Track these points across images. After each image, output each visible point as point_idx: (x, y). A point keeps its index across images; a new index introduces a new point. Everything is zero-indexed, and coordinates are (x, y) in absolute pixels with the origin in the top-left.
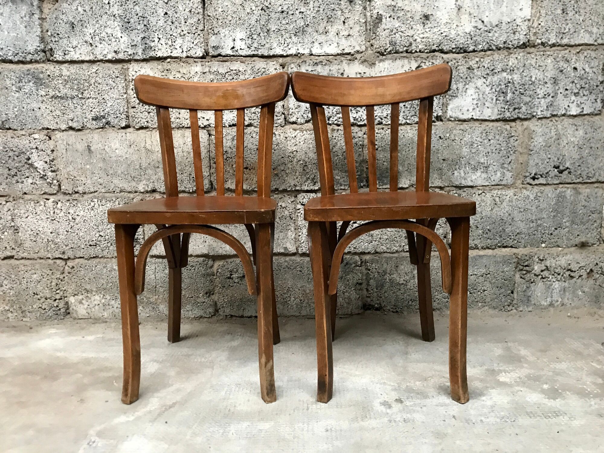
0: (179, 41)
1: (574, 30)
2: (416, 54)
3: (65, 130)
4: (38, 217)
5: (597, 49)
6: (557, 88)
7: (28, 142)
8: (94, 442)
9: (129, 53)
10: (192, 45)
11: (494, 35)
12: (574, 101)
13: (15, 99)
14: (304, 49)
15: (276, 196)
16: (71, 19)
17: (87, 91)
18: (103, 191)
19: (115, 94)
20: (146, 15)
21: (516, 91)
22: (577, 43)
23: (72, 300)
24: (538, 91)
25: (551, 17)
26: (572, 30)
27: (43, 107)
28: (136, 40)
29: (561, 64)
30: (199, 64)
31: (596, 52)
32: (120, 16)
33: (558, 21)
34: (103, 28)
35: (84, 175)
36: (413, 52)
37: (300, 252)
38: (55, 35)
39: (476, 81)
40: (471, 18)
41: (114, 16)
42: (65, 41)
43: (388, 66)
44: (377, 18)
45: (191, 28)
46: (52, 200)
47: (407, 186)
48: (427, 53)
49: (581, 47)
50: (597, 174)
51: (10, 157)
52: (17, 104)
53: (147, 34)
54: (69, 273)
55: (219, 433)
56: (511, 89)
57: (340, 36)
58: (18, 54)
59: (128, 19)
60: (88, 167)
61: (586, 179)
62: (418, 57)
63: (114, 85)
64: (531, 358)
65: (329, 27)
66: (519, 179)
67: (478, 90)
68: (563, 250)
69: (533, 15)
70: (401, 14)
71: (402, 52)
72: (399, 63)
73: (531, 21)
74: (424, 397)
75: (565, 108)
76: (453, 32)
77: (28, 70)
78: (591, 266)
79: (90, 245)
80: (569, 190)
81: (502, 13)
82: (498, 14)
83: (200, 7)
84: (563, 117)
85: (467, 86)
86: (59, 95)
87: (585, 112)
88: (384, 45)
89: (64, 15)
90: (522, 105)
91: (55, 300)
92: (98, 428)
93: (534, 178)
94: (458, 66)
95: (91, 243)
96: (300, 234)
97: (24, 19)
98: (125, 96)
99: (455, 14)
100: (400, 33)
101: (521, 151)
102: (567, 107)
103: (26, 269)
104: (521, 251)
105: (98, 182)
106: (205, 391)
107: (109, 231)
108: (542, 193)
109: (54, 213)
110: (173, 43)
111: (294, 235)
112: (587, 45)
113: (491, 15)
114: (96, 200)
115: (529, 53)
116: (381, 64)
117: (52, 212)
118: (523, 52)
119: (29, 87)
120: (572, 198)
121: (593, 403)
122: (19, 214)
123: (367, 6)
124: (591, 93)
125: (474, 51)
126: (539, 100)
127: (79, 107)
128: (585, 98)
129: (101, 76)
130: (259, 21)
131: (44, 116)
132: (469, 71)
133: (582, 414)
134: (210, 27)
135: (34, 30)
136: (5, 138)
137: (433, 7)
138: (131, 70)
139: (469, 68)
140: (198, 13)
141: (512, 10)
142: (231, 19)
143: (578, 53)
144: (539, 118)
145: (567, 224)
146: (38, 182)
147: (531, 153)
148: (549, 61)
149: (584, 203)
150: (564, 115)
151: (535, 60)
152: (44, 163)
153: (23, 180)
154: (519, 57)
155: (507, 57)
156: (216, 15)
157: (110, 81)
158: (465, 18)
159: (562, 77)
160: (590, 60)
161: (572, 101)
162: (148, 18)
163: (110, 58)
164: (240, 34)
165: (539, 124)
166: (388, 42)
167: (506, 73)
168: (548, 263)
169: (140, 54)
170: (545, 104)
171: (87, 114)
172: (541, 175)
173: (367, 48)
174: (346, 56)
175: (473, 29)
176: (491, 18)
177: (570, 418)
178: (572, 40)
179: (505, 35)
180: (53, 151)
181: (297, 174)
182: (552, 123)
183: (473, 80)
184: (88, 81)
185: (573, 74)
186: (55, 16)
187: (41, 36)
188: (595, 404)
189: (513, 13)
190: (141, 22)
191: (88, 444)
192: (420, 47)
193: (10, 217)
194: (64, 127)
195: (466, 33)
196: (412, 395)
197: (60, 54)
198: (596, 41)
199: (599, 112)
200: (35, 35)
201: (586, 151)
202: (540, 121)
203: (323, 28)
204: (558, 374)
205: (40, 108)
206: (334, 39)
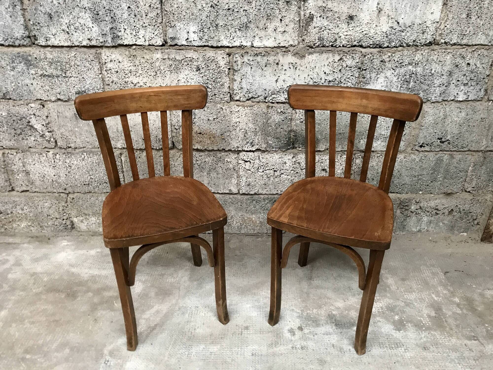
0: (142, 32)
1: (473, 33)
2: (340, 48)
3: (55, 101)
4: (43, 165)
5: (490, 48)
6: (451, 79)
7: (26, 109)
8: (108, 361)
9: (101, 41)
10: (153, 36)
11: (406, 35)
12: (463, 90)
13: (11, 76)
14: (247, 42)
15: (223, 154)
16: (48, 10)
17: (69, 72)
18: (90, 147)
19: (92, 74)
20: (112, 8)
21: (418, 80)
22: (474, 43)
23: (75, 220)
24: (435, 81)
25: (456, 20)
26: (472, 33)
27: (35, 82)
28: (105, 30)
29: (458, 60)
30: (160, 52)
31: (489, 51)
32: (90, 9)
33: (462, 24)
34: (76, 18)
35: (74, 135)
36: (337, 46)
37: (241, 193)
38: (37, 24)
39: (386, 72)
40: (389, 19)
41: (85, 8)
42: (45, 29)
43: (316, 58)
44: (309, 17)
45: (151, 21)
46: (51, 152)
47: (323, 150)
48: (349, 47)
49: (476, 47)
50: (470, 145)
51: (14, 120)
52: (13, 80)
53: (114, 25)
54: (71, 202)
55: (186, 354)
56: (414, 79)
57: (277, 31)
58: (8, 39)
59: (97, 12)
60: (77, 129)
61: (461, 148)
62: (341, 51)
63: (91, 67)
64: (393, 288)
65: (268, 24)
66: (410, 147)
67: (387, 79)
68: (434, 196)
69: (441, 19)
70: (330, 14)
71: (328, 47)
72: (325, 56)
73: (439, 23)
74: (317, 325)
75: (454, 95)
76: (372, 31)
77: (18, 53)
78: (452, 207)
79: (85, 185)
80: (446, 155)
81: (415, 17)
82: (412, 16)
83: (158, 3)
84: (452, 102)
85: (378, 76)
86: (47, 74)
87: (469, 99)
88: (314, 40)
89: (42, 7)
90: (420, 92)
91: (64, 219)
92: (109, 348)
93: (421, 146)
94: (374, 59)
95: (85, 183)
96: (241, 181)
97: (9, 10)
98: (100, 76)
99: (376, 16)
100: (328, 31)
101: (415, 127)
102: (456, 94)
103: (39, 199)
104: (403, 196)
105: (86, 141)
106: (175, 313)
107: (97, 175)
108: (425, 157)
109: (54, 162)
110: (137, 33)
111: (236, 182)
112: (482, 45)
113: (406, 18)
114: (85, 154)
115: (433, 50)
116: (310, 56)
117: (53, 161)
118: (428, 49)
119: (21, 67)
120: (447, 161)
121: (423, 336)
122: (28, 162)
123: (302, 6)
124: (478, 84)
125: (388, 47)
126: (435, 88)
127: (64, 83)
128: (472, 88)
129: (79, 59)
130: (209, 17)
131: (37, 90)
132: (382, 63)
133: (414, 346)
134: (168, 21)
135: (18, 19)
136: (8, 106)
137: (358, 9)
138: (103, 55)
139: (382, 61)
140: (157, 8)
141: (424, 13)
142: (185, 14)
143: (473, 51)
144: (432, 102)
145: (441, 179)
146: (39, 140)
147: (422, 128)
148: (449, 58)
149: (455, 165)
150: (452, 100)
151: (437, 56)
152: (41, 126)
153: (27, 138)
154: (424, 54)
155: (414, 53)
156: (172, 10)
157: (87, 64)
158: (384, 19)
159: (457, 70)
160: (482, 57)
161: (461, 90)
162: (114, 12)
163: (85, 44)
164: (193, 28)
165: (431, 106)
166: (317, 38)
167: (411, 66)
168: (422, 205)
169: (110, 42)
170: (439, 92)
171: (71, 89)
172: (427, 144)
173: (299, 43)
174: (281, 48)
175: (389, 29)
176: (405, 20)
177: (405, 350)
178: (470, 41)
179: (416, 35)
180: (47, 117)
181: (239, 139)
182: (442, 106)
183: (384, 71)
184: (69, 63)
185: (466, 69)
186: (34, 7)
187: (25, 25)
188: (424, 337)
189: (424, 16)
190: (108, 14)
191: (105, 363)
192: (344, 43)
193: (21, 164)
194: (53, 99)
195: (383, 32)
196: (309, 323)
197: (43, 40)
198: (490, 42)
199: (481, 99)
200: (20, 23)
201: (465, 128)
202: (433, 104)
203: (263, 25)
204: (408, 305)
205: (32, 84)
206: (272, 34)
